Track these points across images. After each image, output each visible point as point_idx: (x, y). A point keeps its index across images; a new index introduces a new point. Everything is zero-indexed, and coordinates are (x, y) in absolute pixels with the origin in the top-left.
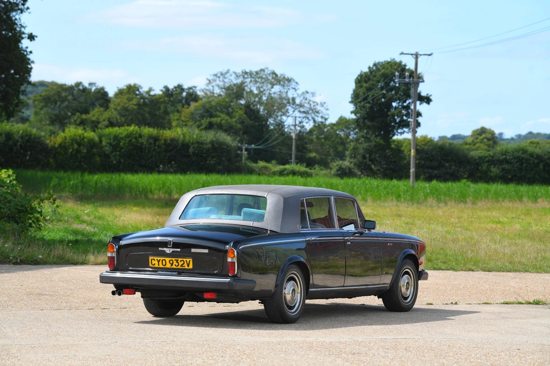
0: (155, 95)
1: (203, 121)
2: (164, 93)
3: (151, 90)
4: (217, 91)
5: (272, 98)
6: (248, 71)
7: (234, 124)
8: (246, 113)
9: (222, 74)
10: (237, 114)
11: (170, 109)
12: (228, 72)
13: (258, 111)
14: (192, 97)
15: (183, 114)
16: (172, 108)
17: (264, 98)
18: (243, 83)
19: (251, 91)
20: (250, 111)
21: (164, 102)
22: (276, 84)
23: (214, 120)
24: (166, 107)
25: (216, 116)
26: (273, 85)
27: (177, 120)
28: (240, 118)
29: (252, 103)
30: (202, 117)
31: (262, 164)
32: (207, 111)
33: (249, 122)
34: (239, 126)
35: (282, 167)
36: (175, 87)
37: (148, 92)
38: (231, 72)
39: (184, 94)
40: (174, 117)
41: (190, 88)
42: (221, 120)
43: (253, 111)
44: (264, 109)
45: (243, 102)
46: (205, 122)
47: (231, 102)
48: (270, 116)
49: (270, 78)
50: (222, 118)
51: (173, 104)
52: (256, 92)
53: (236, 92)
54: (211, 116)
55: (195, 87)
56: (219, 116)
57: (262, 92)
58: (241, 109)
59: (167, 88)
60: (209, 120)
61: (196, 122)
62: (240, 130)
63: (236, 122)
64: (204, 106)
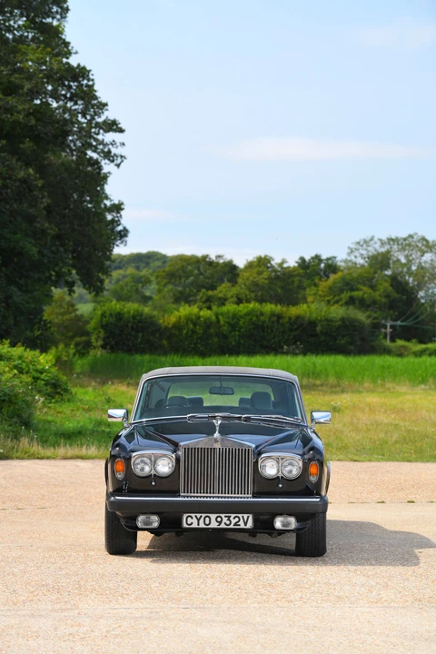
0: (289, 267)
1: (343, 296)
2: (299, 265)
3: (284, 261)
4: (360, 261)
5: (422, 268)
6: (393, 237)
7: (378, 298)
8: (392, 285)
9: (365, 242)
10: (382, 287)
11: (306, 282)
12: (372, 239)
13: (407, 283)
14: (332, 267)
15: (321, 288)
16: (309, 281)
17: (414, 268)
18: (388, 252)
19: (398, 260)
20: (397, 283)
21: (299, 275)
22: (427, 252)
23: (355, 294)
24: (300, 281)
25: (358, 290)
26: (423, 253)
27: (314, 294)
28: (385, 291)
29: (399, 274)
30: (341, 291)
31: (400, 342)
32: (347, 284)
33: (395, 295)
34: (384, 300)
35: (424, 346)
36: (312, 258)
37: (281, 265)
38: (376, 239)
39: (322, 265)
40: (310, 292)
41: (328, 259)
42: (363, 294)
43: (400, 283)
44: (414, 280)
45: (389, 273)
46: (345, 296)
47: (375, 273)
48: (421, 289)
49: (420, 245)
50: (364, 292)
51: (310, 276)
52: (403, 260)
53: (381, 261)
54: (352, 290)
55: (335, 258)
56: (361, 290)
57: (411, 261)
58: (386, 281)
59: (303, 259)
60: (349, 294)
61: (335, 296)
62: (385, 304)
63: (380, 295)
64: (343, 279)
